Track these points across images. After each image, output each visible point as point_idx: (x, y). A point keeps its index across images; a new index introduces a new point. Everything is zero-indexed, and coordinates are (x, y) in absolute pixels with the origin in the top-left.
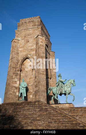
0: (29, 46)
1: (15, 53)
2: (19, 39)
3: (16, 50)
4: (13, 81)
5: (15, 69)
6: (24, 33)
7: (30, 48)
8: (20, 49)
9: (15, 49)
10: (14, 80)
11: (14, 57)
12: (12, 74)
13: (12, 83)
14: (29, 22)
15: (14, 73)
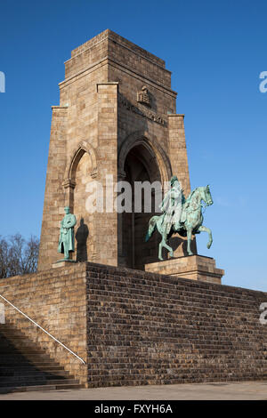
0: (86, 119)
1: (57, 143)
2: (67, 105)
3: (59, 136)
4: (53, 215)
5: (57, 185)
6: (75, 86)
7: (87, 123)
8: (70, 131)
9: (56, 134)
10: (56, 212)
11: (55, 155)
12: (51, 199)
13: (53, 220)
14: (87, 52)
15: (55, 196)
